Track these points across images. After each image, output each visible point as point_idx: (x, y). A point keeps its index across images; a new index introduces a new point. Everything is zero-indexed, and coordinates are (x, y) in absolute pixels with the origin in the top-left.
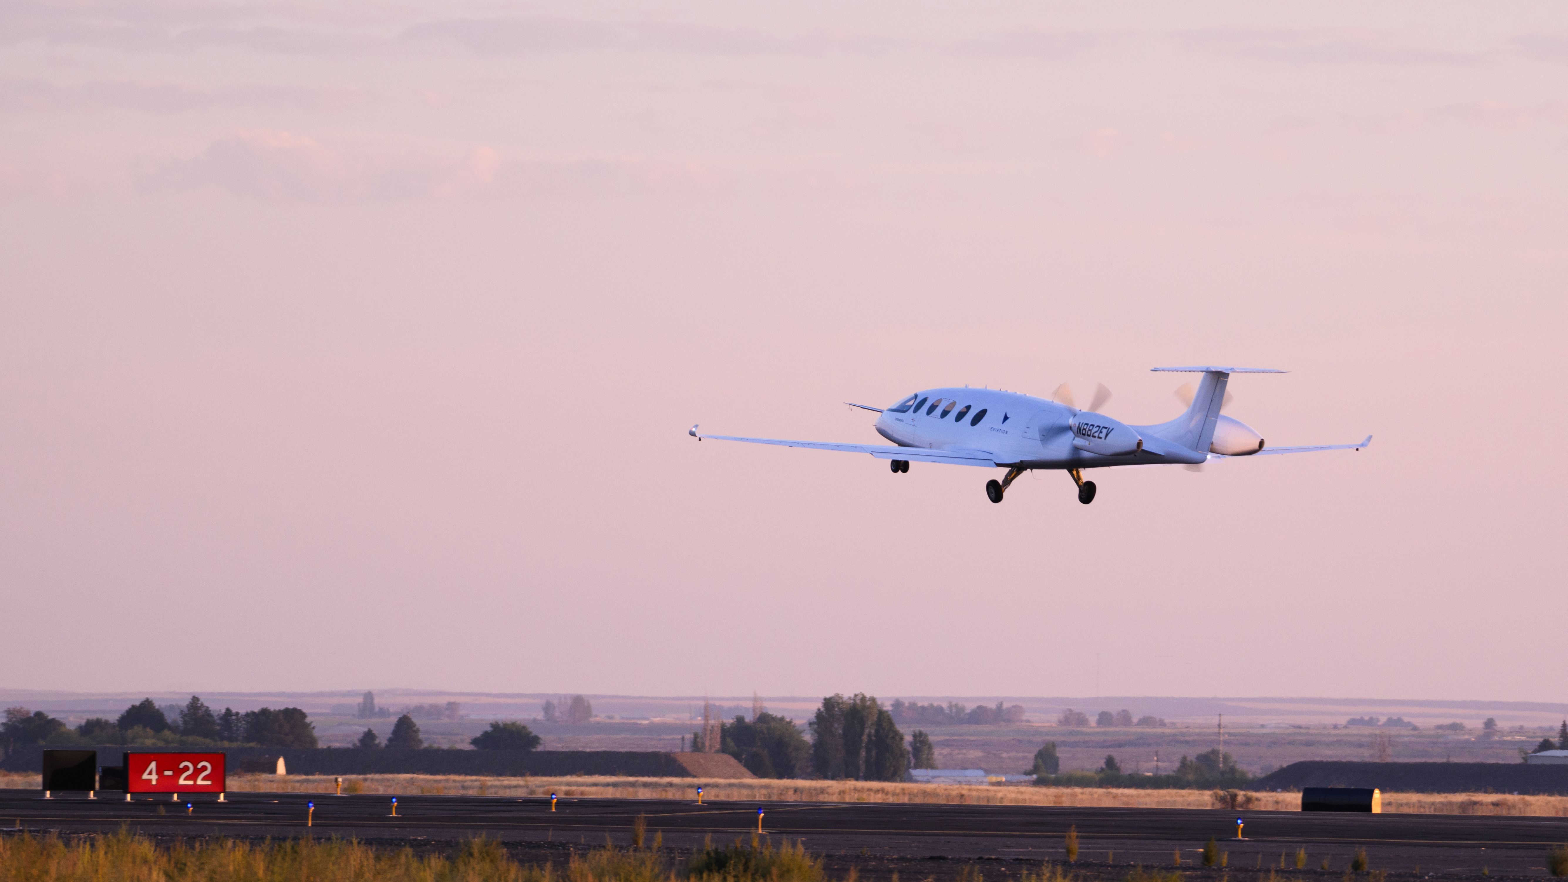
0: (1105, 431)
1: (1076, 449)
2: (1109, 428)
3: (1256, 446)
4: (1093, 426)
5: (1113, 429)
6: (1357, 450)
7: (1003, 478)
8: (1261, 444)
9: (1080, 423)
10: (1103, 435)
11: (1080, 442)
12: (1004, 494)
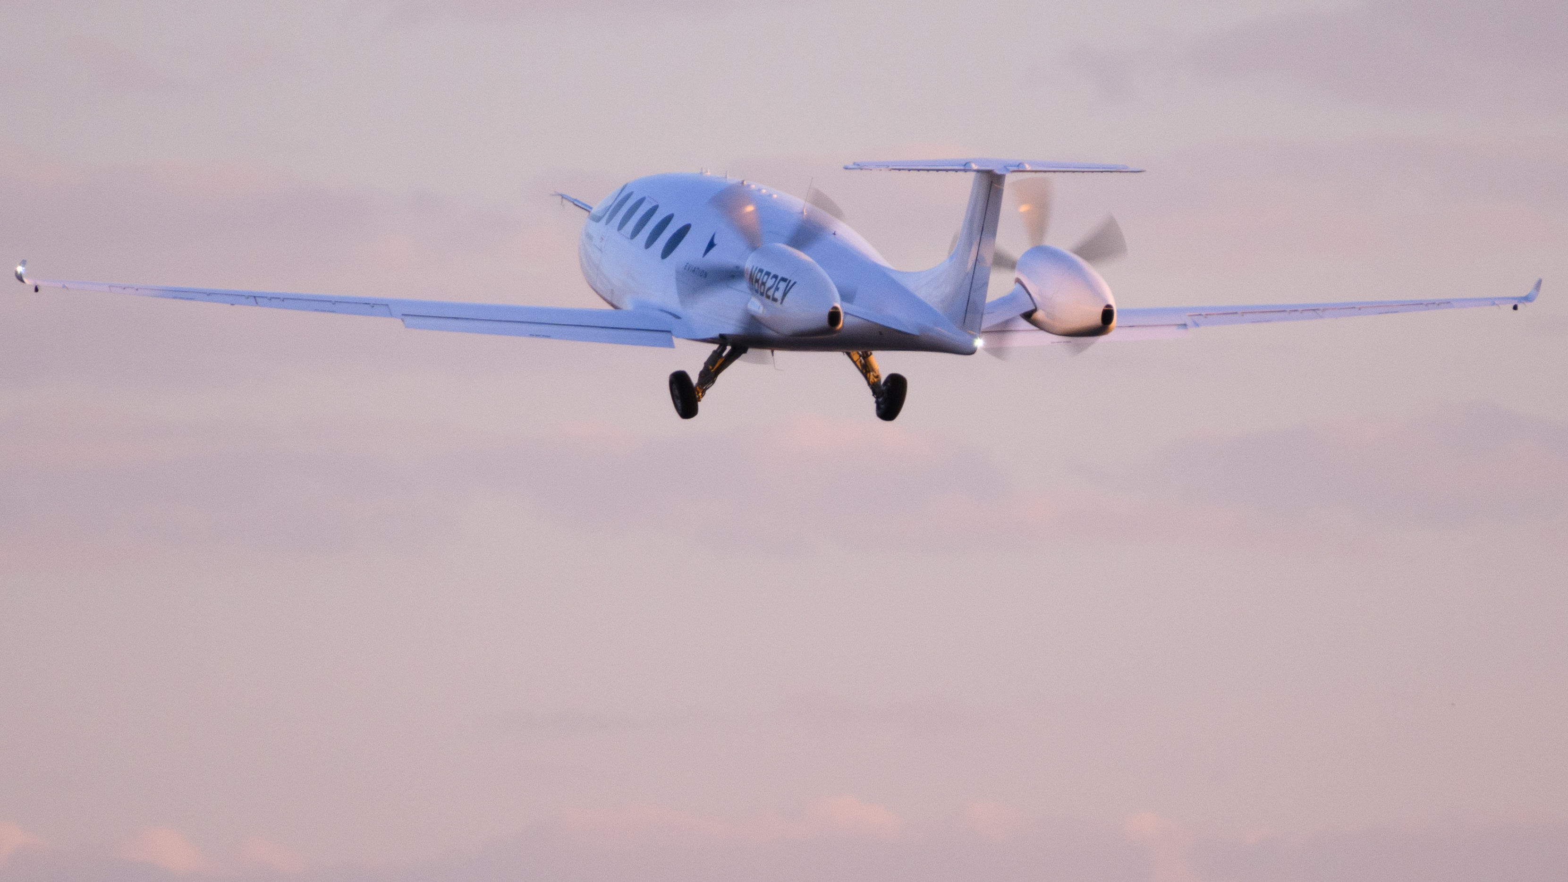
0: (782, 285)
1: (753, 320)
2: (790, 281)
3: (1094, 318)
4: (768, 274)
5: (795, 283)
6: (1515, 308)
7: (701, 367)
8: (1107, 315)
9: (753, 266)
10: (778, 295)
11: (756, 306)
12: (701, 405)
